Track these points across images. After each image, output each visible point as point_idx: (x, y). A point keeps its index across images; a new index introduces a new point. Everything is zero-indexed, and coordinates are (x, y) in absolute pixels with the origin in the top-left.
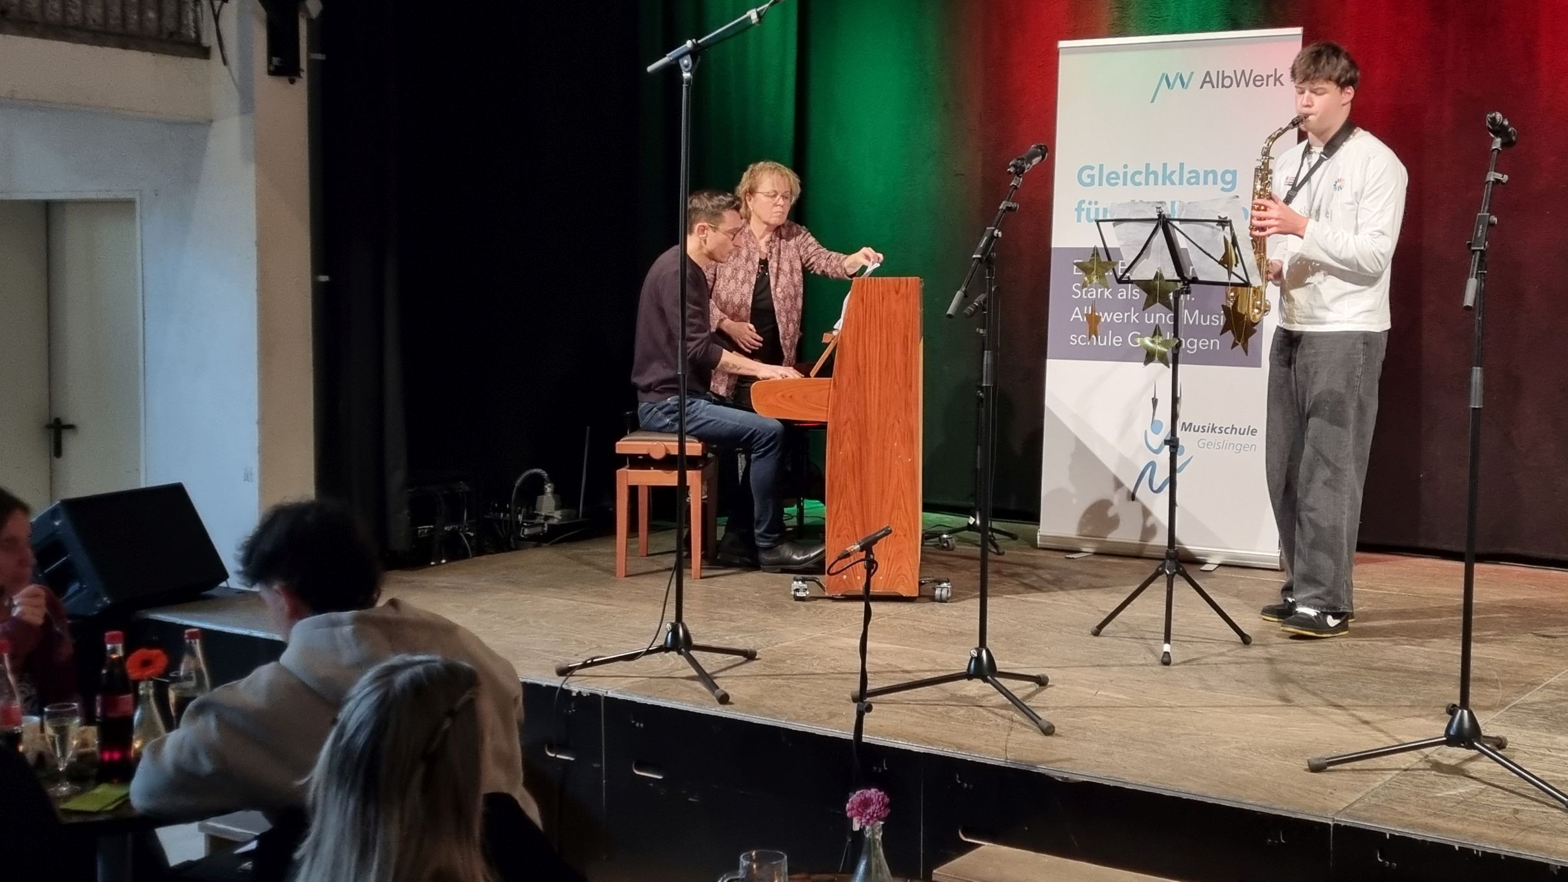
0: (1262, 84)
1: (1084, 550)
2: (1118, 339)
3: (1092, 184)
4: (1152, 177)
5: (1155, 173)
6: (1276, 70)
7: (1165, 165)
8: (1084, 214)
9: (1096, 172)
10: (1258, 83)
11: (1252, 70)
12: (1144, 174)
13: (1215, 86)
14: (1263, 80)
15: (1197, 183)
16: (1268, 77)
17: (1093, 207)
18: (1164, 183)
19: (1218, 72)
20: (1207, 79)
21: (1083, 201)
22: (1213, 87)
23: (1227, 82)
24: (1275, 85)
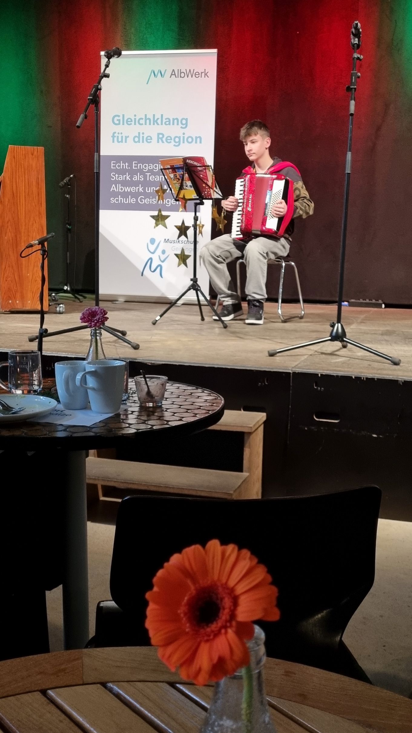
0: (199, 76)
1: (120, 300)
2: (134, 200)
3: (119, 124)
4: (148, 121)
5: (150, 119)
6: (205, 69)
7: (154, 115)
8: (116, 139)
9: (121, 118)
10: (197, 76)
11: (194, 70)
12: (144, 120)
13: (177, 76)
14: (199, 74)
15: (169, 124)
16: (202, 73)
17: (120, 136)
18: (154, 124)
19: (178, 70)
20: (173, 73)
21: (115, 133)
22: (176, 77)
23: (183, 75)
24: (205, 77)
